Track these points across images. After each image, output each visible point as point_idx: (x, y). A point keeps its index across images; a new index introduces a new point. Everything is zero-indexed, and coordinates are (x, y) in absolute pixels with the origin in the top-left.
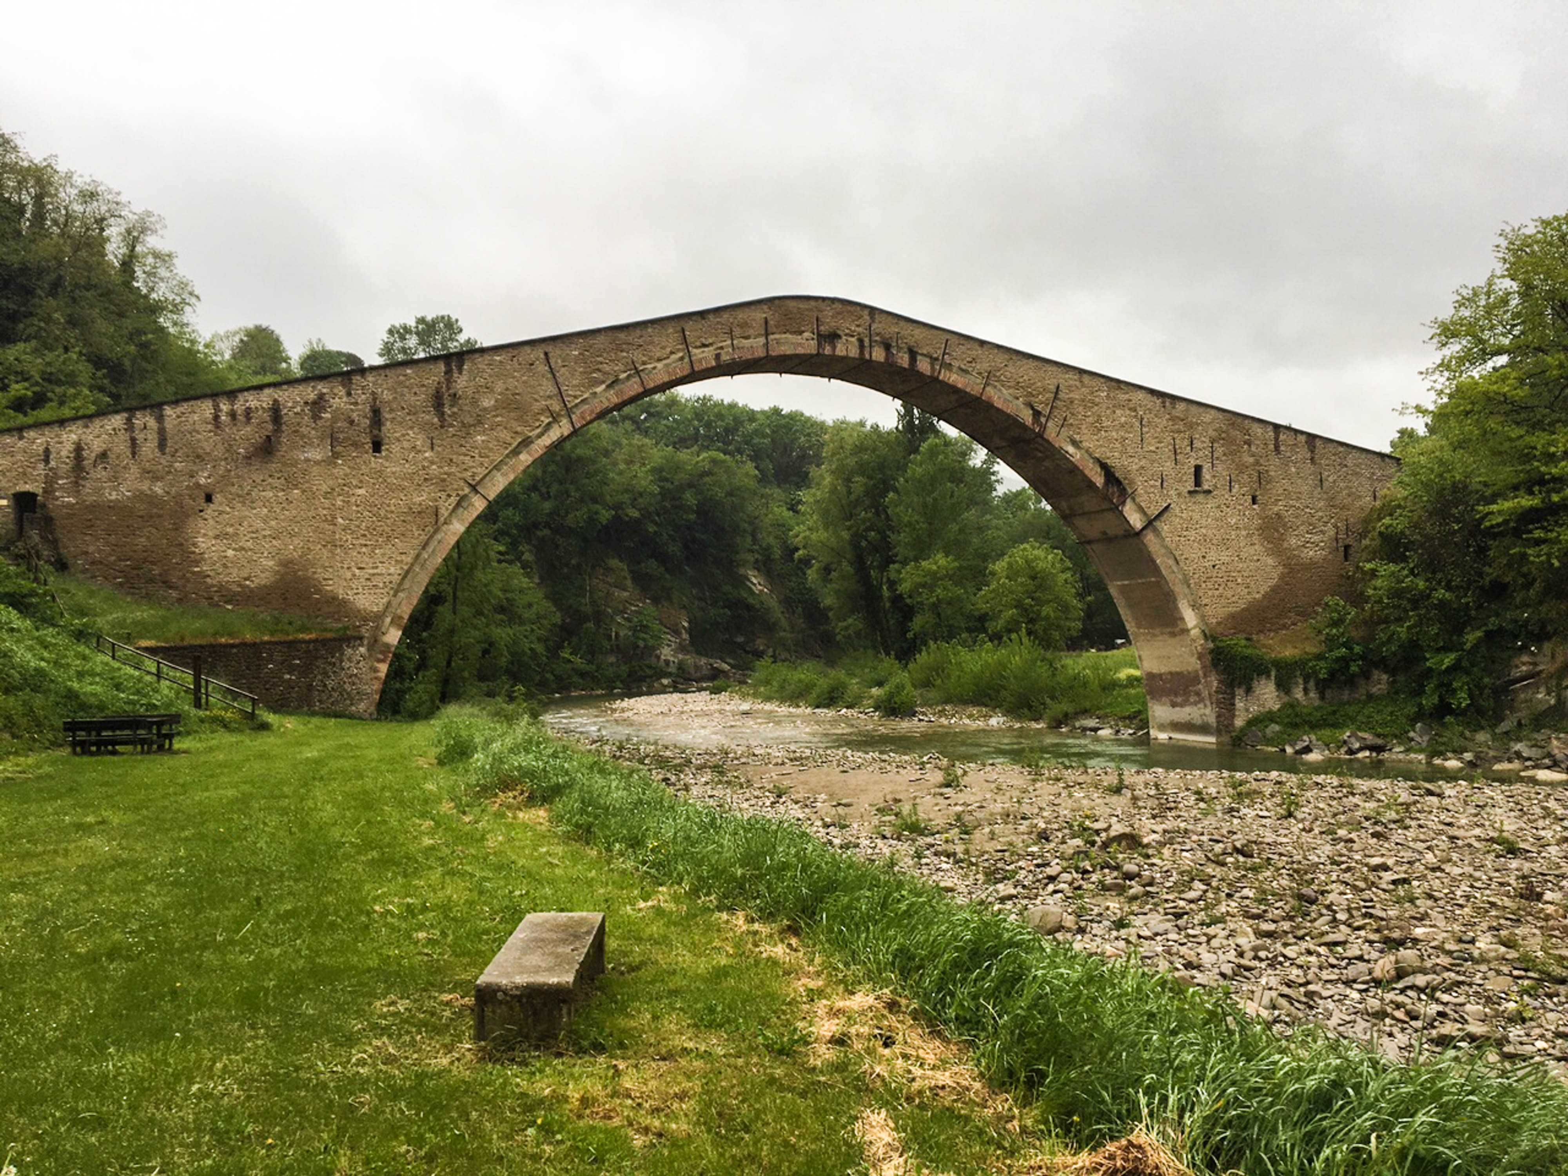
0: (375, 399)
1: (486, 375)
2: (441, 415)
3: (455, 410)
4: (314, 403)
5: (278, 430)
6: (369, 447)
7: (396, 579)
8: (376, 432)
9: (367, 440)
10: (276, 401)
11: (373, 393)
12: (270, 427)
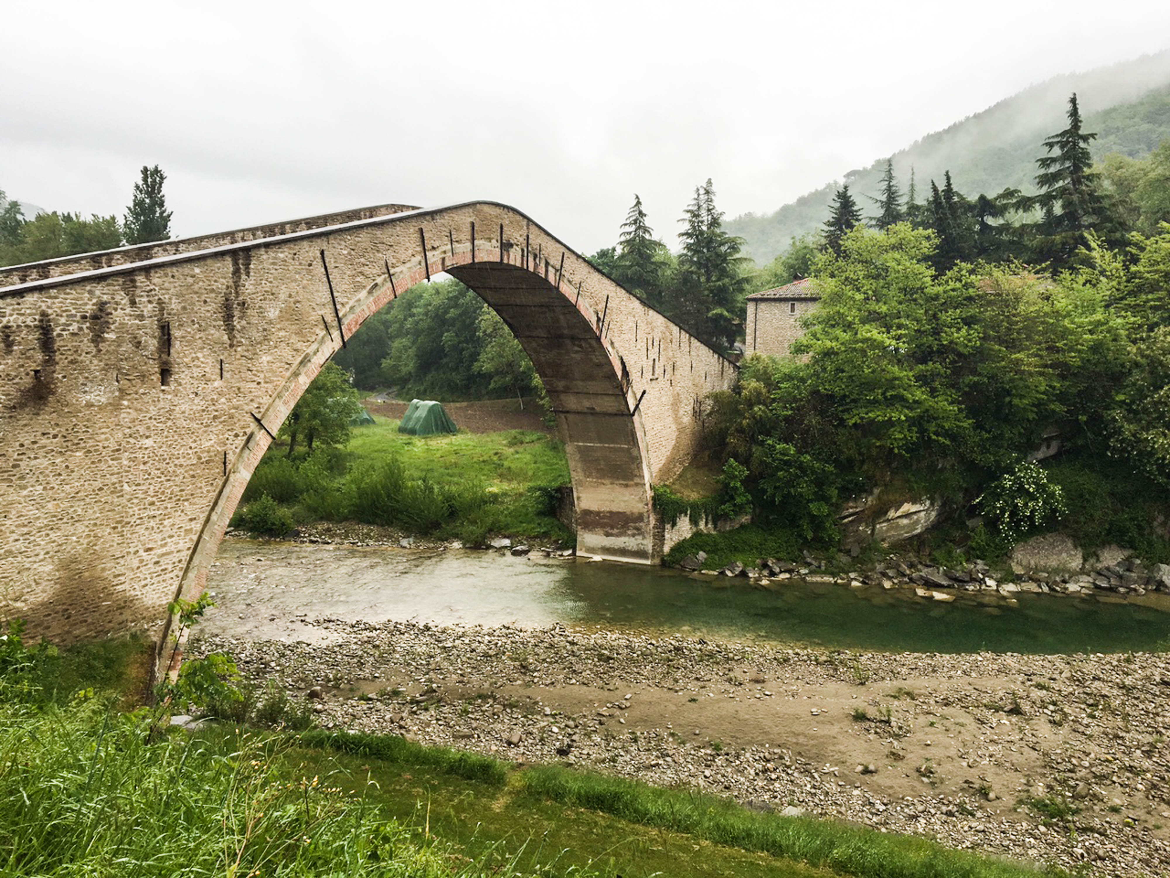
0: (162, 310)
1: (271, 278)
2: (230, 329)
3: (244, 322)
4: (95, 317)
5: (50, 361)
6: (156, 378)
7: (185, 555)
8: (164, 356)
9: (154, 368)
10: (44, 314)
11: (160, 302)
12: (39, 356)
